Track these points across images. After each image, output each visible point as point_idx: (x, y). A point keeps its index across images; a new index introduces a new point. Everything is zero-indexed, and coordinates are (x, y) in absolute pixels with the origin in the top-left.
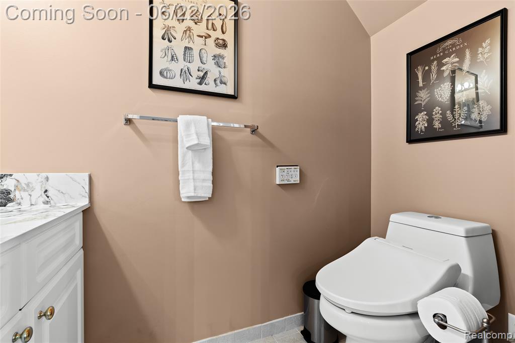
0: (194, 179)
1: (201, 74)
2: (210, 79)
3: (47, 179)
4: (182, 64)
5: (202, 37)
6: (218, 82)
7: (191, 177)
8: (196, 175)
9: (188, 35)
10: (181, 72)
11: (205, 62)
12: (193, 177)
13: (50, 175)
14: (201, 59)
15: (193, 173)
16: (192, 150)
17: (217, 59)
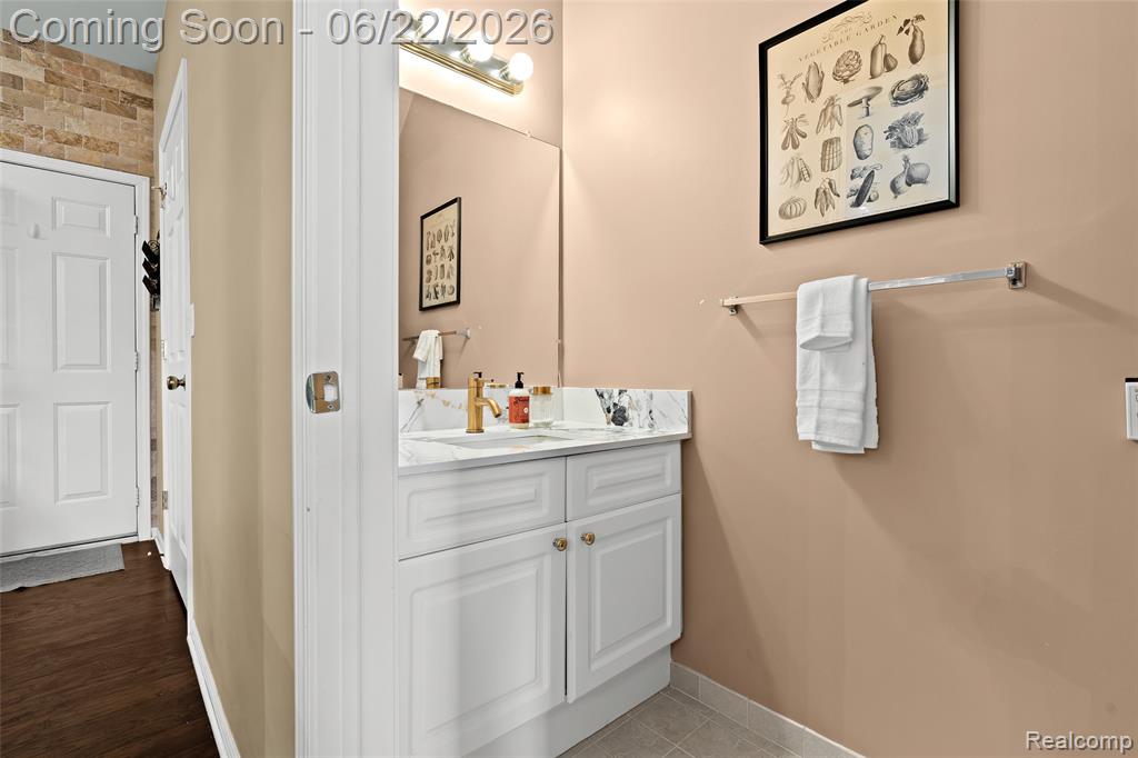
0: (820, 407)
1: (859, 182)
2: (881, 185)
3: (651, 396)
4: (818, 179)
5: (860, 102)
6: (902, 184)
7: (815, 403)
8: (826, 399)
9: (829, 115)
10: (817, 196)
11: (867, 153)
12: (820, 403)
13: (655, 392)
14: (857, 152)
15: (821, 395)
16: (821, 350)
17: (897, 134)
